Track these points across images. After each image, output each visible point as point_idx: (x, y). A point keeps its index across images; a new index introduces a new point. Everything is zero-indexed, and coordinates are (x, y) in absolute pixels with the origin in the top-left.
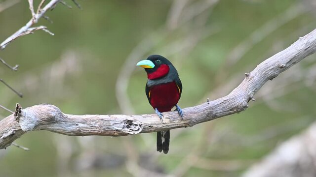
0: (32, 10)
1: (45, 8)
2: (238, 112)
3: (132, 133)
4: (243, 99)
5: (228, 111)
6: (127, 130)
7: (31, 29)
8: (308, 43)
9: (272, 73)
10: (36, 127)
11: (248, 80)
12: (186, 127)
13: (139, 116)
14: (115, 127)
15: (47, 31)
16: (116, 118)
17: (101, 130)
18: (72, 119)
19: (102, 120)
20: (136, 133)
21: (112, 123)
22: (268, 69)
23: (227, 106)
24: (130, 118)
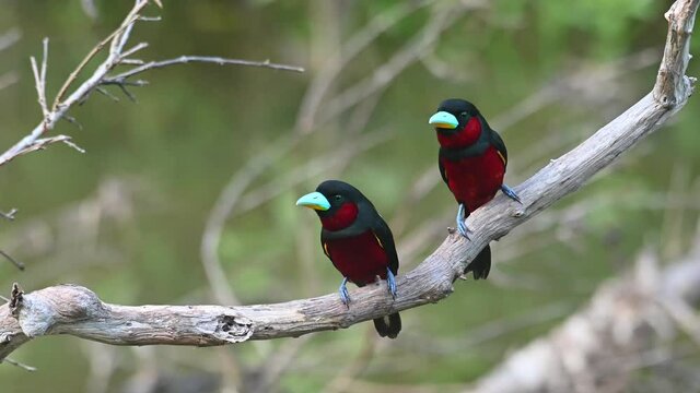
0: (43, 104)
1: (68, 102)
2: (434, 301)
3: (233, 341)
4: (445, 277)
5: (414, 299)
6: (224, 335)
7: (42, 141)
8: (566, 170)
9: (497, 227)
10: (50, 328)
11: (453, 241)
12: (335, 328)
13: (246, 308)
14: (201, 330)
15: (71, 144)
16: (203, 312)
17: (175, 334)
18: (120, 314)
19: (177, 315)
20: (241, 340)
21: (195, 321)
22: (491, 220)
23: (413, 290)
24: (229, 312)
